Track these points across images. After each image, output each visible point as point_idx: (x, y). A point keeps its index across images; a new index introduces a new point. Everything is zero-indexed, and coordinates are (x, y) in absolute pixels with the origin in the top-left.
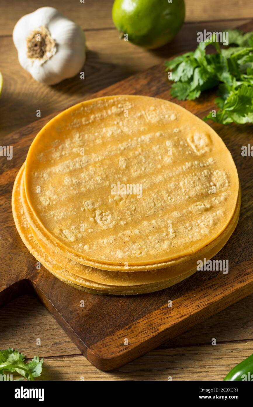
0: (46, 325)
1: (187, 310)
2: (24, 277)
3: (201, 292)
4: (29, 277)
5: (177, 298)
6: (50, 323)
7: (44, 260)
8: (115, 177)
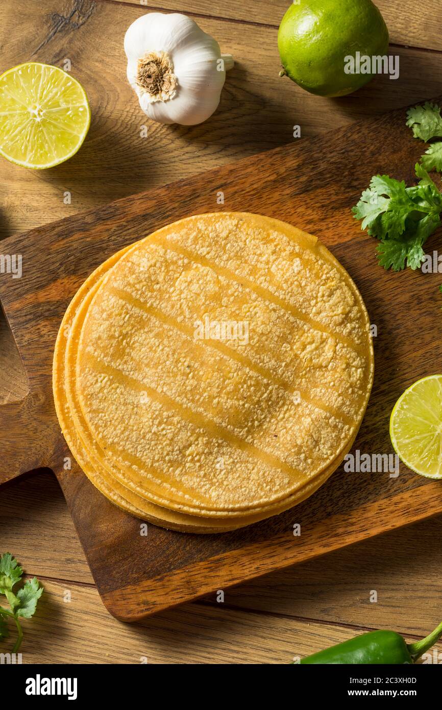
0: (62, 528)
2: (46, 464)
3: (269, 548)
4: (52, 465)
5: (234, 550)
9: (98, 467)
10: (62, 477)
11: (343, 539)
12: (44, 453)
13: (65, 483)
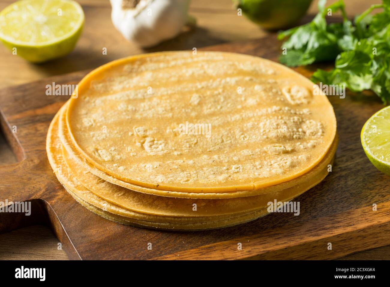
0: (53, 257)
1: (235, 254)
2: (38, 197)
3: (259, 238)
4: (44, 197)
6: (59, 256)
7: (67, 179)
8: (181, 110)
12: (37, 191)
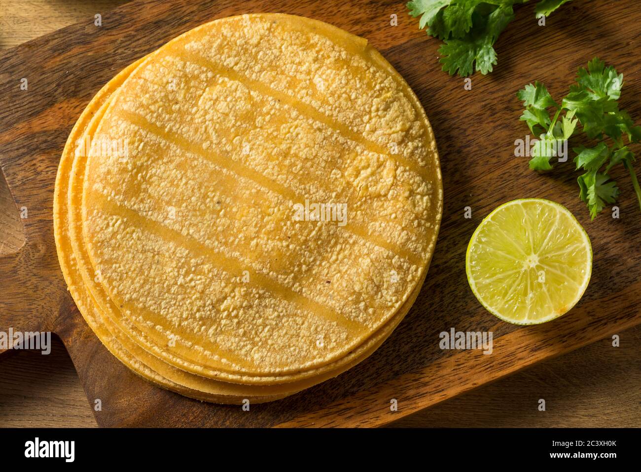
2: (50, 329)
4: (57, 330)
7: (86, 310)
9: (114, 329)
10: (70, 344)
11: (415, 403)
12: (47, 316)
13: (75, 351)
